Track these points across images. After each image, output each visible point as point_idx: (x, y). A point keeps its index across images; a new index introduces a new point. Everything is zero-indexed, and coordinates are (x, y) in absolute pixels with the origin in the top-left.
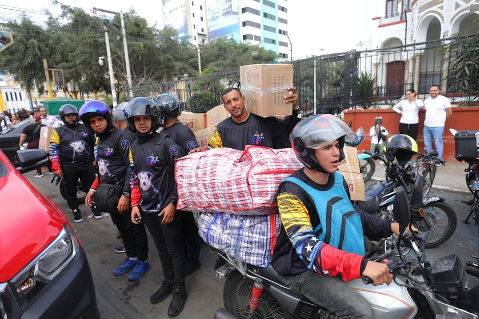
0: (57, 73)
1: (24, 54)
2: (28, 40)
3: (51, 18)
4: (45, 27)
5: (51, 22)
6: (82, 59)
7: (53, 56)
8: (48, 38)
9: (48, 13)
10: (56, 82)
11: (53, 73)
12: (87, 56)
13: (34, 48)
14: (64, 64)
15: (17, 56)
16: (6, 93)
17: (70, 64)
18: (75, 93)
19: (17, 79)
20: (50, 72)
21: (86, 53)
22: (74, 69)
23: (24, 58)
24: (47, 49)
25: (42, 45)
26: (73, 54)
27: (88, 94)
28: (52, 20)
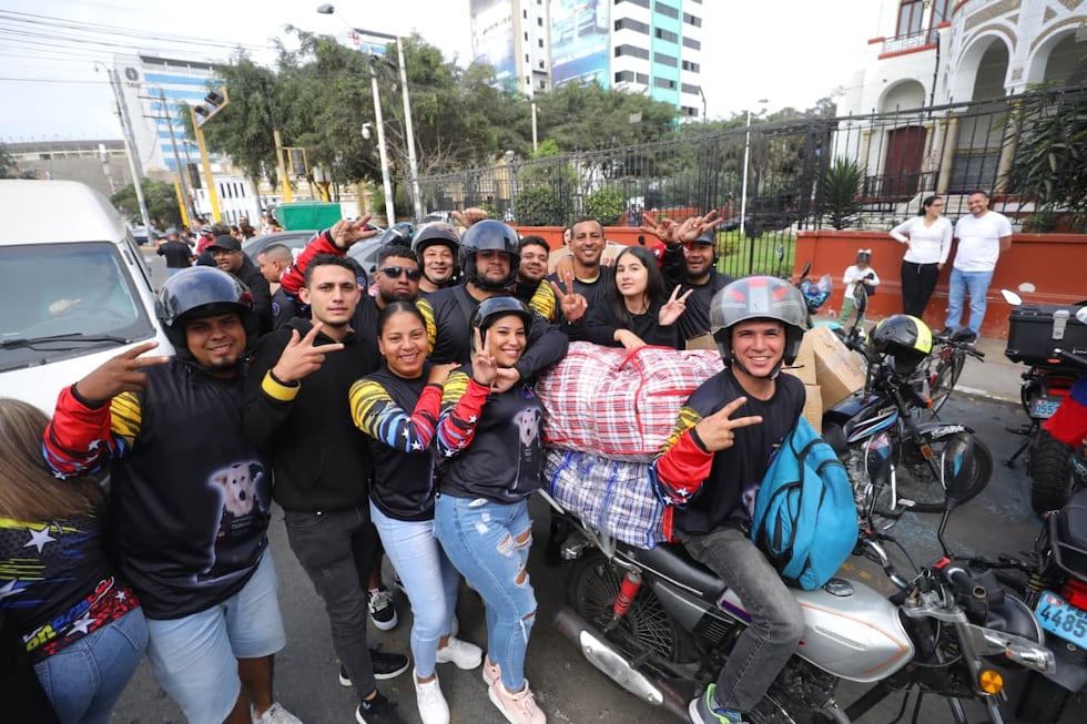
0: (295, 154)
1: (245, 119)
2: (247, 94)
3: (284, 53)
4: (276, 70)
5: (286, 60)
6: (335, 126)
7: (288, 122)
8: (278, 89)
9: (279, 46)
10: (295, 170)
11: (289, 154)
12: (343, 120)
13: (258, 108)
14: (307, 136)
15: (235, 124)
16: (222, 185)
17: (317, 136)
18: (325, 184)
19: (236, 163)
20: (285, 152)
21: (341, 116)
22: (323, 143)
23: (245, 127)
24: (279, 109)
25: (270, 102)
26: (320, 117)
27: (346, 185)
28: (286, 57)
